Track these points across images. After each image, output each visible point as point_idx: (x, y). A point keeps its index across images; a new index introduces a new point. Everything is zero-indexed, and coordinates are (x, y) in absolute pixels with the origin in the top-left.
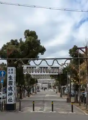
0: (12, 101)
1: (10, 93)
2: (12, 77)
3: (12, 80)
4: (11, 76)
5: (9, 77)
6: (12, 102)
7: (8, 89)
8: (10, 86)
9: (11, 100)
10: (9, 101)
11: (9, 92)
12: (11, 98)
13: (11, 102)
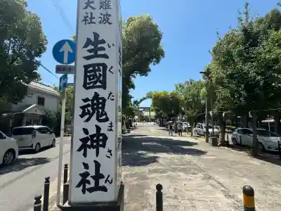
0: (102, 182)
1: (92, 131)
2: (103, 42)
3: (106, 56)
4: (96, 35)
5: (89, 42)
6: (104, 189)
7: (78, 111)
8: (90, 94)
9: (98, 176)
10: (84, 182)
11: (86, 131)
12: (98, 165)
13: (97, 188)
